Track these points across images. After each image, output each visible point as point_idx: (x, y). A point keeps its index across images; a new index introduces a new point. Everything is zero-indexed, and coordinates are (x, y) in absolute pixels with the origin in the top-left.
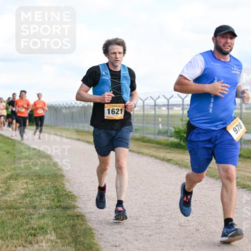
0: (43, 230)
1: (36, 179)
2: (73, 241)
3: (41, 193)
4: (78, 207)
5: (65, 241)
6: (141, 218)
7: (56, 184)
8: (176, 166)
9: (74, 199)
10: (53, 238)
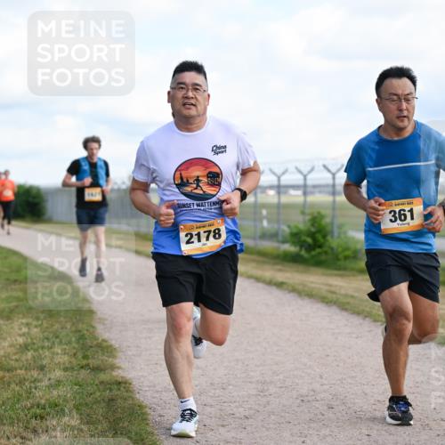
0: (57, 408)
1: (45, 318)
2: (110, 428)
3: (54, 342)
4: (119, 368)
5: (96, 428)
6: (231, 387)
7: (80, 326)
8: (292, 294)
9: (111, 352)
10: (75, 422)
